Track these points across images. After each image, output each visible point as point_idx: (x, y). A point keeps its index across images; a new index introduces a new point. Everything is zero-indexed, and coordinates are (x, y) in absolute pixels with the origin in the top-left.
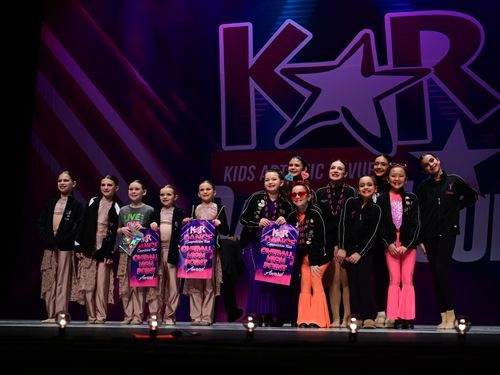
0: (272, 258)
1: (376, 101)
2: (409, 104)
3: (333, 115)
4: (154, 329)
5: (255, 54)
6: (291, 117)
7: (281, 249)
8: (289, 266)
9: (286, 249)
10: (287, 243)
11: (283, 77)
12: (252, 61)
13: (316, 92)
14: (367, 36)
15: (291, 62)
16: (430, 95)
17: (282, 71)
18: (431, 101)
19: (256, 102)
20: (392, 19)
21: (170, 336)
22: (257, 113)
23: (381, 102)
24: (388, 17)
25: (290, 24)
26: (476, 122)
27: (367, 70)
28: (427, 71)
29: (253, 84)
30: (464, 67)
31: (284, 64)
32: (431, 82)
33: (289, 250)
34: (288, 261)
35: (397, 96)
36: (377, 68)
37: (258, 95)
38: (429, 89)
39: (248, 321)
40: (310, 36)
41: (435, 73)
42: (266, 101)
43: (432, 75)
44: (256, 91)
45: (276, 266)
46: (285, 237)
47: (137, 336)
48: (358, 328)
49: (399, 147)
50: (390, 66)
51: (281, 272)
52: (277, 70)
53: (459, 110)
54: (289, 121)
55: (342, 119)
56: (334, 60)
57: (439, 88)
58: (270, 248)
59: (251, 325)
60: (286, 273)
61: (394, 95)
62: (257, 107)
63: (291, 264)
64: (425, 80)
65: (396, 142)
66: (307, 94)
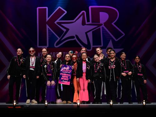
0: (64, 76)
1: (86, 33)
2: (96, 34)
3: (73, 37)
4: (14, 105)
5: (48, 17)
6: (60, 38)
7: (67, 73)
8: (69, 79)
9: (68, 74)
10: (69, 71)
11: (57, 24)
12: (47, 19)
13: (68, 30)
14: (83, 13)
15: (59, 20)
16: (103, 32)
17: (57, 23)
18: (103, 33)
19: (49, 32)
20: (91, 8)
21: (20, 107)
22: (49, 36)
23: (88, 33)
24: (90, 7)
25: (60, 8)
26: (116, 40)
27: (83, 24)
28: (102, 25)
29: (48, 27)
30: (113, 24)
31: (58, 21)
32: (103, 28)
33: (69, 74)
34: (69, 77)
35: (92, 32)
36: (87, 23)
37: (49, 30)
38: (102, 30)
39: (45, 102)
40: (66, 12)
41: (104, 25)
42: (52, 32)
43: (103, 26)
44: (49, 29)
45: (65, 79)
46: (68, 70)
47: (9, 107)
48: (80, 104)
49: (93, 47)
50: (91, 22)
51: (67, 81)
52: (56, 23)
53: (111, 37)
54: (59, 39)
55: (75, 39)
56: (73, 20)
57: (105, 30)
58: (63, 73)
59: (46, 103)
60: (68, 81)
61: (91, 32)
62: (49, 34)
63: (70, 78)
64: (101, 27)
65: (92, 46)
66: (65, 30)
